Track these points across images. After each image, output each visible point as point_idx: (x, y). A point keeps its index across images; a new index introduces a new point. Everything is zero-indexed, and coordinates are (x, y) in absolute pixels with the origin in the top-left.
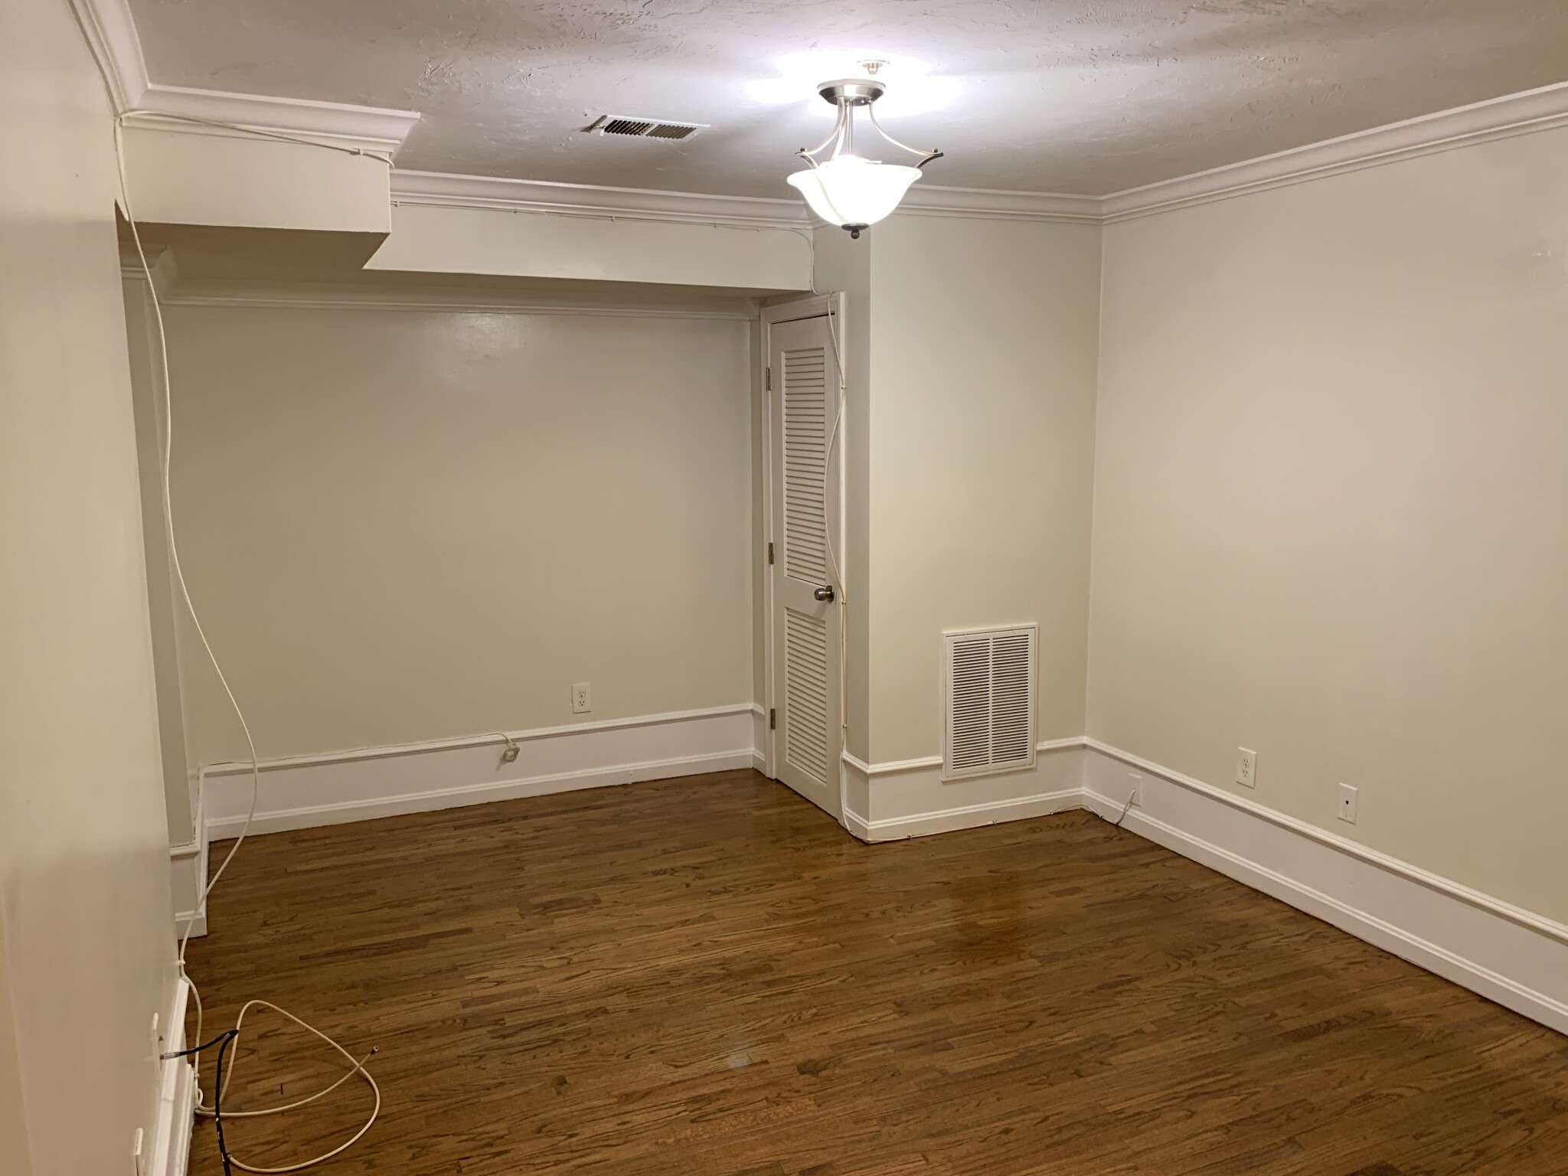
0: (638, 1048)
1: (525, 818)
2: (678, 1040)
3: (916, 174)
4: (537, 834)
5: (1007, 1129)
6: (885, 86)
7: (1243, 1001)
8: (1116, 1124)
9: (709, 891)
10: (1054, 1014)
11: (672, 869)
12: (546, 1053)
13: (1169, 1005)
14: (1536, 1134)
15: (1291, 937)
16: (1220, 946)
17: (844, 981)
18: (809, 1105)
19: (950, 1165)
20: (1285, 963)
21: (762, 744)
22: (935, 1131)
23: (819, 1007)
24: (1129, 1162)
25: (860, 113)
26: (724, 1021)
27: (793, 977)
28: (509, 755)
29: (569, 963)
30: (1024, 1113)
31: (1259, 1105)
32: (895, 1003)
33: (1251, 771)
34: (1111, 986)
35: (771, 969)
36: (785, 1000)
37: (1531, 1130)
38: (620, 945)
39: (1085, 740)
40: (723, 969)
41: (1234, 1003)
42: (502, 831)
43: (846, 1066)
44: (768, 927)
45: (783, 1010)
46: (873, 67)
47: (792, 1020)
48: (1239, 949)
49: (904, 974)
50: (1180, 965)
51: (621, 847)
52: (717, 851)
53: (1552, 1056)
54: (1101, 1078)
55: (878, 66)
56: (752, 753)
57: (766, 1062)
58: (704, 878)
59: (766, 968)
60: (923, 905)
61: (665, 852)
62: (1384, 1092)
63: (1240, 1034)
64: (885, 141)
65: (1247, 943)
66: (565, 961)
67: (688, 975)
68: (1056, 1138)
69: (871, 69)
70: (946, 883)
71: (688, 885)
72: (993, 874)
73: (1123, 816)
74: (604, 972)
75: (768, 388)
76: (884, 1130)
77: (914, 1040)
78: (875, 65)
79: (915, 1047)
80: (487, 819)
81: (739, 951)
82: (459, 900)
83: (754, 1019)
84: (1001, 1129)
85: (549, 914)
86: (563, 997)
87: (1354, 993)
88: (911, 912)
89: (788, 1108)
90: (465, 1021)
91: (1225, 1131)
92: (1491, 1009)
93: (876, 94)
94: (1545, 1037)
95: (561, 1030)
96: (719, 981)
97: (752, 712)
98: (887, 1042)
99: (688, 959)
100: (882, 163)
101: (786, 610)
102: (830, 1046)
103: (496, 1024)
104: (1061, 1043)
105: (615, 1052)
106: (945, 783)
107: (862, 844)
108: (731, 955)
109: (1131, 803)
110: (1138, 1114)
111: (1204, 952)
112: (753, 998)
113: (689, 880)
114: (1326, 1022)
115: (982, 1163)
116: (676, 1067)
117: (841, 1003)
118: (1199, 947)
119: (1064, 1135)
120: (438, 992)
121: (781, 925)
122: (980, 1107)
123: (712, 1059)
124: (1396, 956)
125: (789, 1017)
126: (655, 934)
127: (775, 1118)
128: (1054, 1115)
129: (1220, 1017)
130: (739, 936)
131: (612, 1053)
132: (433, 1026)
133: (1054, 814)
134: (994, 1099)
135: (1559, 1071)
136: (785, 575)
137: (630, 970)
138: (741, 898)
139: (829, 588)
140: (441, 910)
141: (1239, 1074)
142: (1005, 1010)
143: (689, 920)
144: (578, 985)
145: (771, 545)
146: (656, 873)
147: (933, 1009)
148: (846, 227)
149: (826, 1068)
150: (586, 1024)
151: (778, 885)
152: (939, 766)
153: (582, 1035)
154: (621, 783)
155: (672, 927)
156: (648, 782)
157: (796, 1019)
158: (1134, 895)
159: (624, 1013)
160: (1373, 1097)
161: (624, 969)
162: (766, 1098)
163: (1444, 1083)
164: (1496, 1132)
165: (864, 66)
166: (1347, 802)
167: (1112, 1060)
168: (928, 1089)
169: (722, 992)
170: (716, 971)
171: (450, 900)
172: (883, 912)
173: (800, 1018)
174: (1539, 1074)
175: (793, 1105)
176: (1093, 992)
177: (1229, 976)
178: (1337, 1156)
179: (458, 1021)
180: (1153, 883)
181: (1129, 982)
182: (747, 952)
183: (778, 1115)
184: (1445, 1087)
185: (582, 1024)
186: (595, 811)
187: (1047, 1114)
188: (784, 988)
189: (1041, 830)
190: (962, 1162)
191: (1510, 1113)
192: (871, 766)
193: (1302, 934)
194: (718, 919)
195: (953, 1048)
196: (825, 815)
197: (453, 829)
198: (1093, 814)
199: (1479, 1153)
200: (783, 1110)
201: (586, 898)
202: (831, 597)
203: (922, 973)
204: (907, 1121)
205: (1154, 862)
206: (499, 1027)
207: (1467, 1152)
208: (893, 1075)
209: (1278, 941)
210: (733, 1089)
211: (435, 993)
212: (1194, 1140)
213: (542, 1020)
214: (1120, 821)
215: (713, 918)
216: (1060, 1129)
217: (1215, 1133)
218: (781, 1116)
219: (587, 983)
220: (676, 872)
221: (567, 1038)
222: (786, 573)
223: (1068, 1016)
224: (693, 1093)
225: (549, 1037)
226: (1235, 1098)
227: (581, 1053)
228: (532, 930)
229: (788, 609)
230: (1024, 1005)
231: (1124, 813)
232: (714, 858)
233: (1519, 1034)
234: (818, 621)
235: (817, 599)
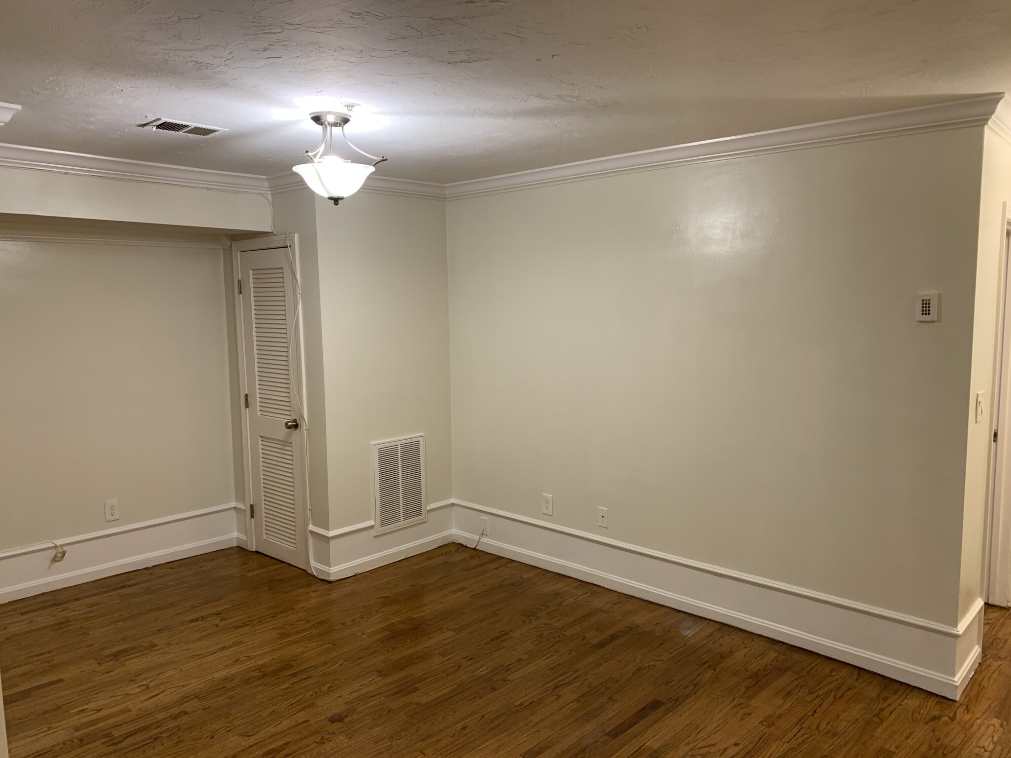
0: (217, 731)
1: (77, 599)
2: (244, 720)
3: (372, 169)
4: (90, 609)
5: (464, 727)
6: (351, 117)
7: (568, 633)
8: (522, 710)
9: (234, 627)
10: (471, 659)
11: (202, 617)
12: (152, 747)
13: (531, 642)
14: (717, 671)
15: (582, 595)
16: (548, 606)
17: (341, 665)
18: (343, 740)
19: (438, 753)
20: (582, 610)
21: (244, 529)
22: (423, 737)
23: (331, 682)
24: (534, 729)
25: (337, 130)
26: (272, 703)
27: (308, 668)
28: (59, 556)
29: (147, 688)
30: (471, 716)
31: (590, 684)
32: (377, 671)
33: (550, 506)
34: (498, 638)
35: (292, 666)
36: (307, 683)
37: (715, 670)
38: (181, 670)
39: (453, 501)
40: (260, 672)
41: (564, 635)
42: (62, 611)
43: (358, 713)
44: (281, 642)
45: (308, 689)
46: (350, 107)
47: (316, 693)
48: (558, 607)
49: (376, 654)
50: (531, 620)
51: (159, 609)
52: (230, 601)
53: (715, 632)
54: (507, 688)
55: (352, 106)
56: (235, 536)
57: (307, 721)
58: (226, 619)
59: (289, 666)
60: (376, 612)
61: (193, 607)
62: (647, 665)
63: (571, 651)
64: (352, 148)
65: (561, 603)
66: (144, 687)
67: (237, 680)
68: (492, 725)
69: (349, 108)
70: (386, 597)
71: (217, 626)
72: (413, 587)
73: (478, 543)
74: (176, 689)
75: (240, 293)
76: (394, 743)
77: (396, 690)
78: (351, 106)
79: (397, 693)
80: (45, 605)
81: (268, 659)
82: (44, 662)
83: (291, 698)
84: (460, 728)
85: (121, 659)
86: (150, 710)
87: (620, 619)
88: (370, 618)
89: (331, 744)
90: (81, 740)
91: (578, 702)
92: (683, 615)
93: (346, 121)
94: (709, 624)
95: (158, 730)
96: (259, 679)
97: (235, 508)
98: (379, 694)
99: (233, 670)
100: (351, 162)
101: (259, 438)
102: (346, 703)
103: (106, 737)
104: (479, 675)
105: (202, 736)
106: (376, 537)
107: (327, 583)
108: (262, 663)
109: (482, 534)
110: (532, 703)
111: (541, 611)
112: (286, 686)
113: (217, 622)
114: (610, 636)
115: (456, 748)
116: (249, 736)
117: (343, 677)
118: (538, 609)
119: (496, 723)
120: (52, 725)
121: (290, 639)
122: (445, 719)
123: (271, 727)
124: (634, 597)
125: (313, 692)
126: (205, 659)
127: (324, 752)
128: (487, 714)
129: (559, 644)
130: (264, 651)
131: (200, 737)
132: (57, 748)
133: (438, 547)
134: (451, 713)
135: (719, 639)
136: (259, 415)
137: (194, 684)
138: (257, 628)
139: (295, 421)
140: (32, 671)
141: (576, 671)
142: (443, 662)
143: (225, 646)
144: (159, 700)
145: (246, 395)
146: (191, 621)
147: (401, 670)
148: (331, 198)
149: (346, 716)
150: (175, 724)
151: (279, 616)
152: (372, 527)
153: (175, 731)
154: (143, 567)
155: (215, 653)
156: (163, 564)
157: (318, 692)
158: (495, 586)
159: (200, 711)
160: (642, 669)
161: (190, 684)
162: (315, 742)
163: (672, 655)
164: (700, 674)
165: (345, 106)
166: (603, 517)
167: (509, 678)
168: (412, 715)
169: (265, 685)
170: (255, 674)
171: (37, 663)
172: (353, 621)
173: (320, 691)
174: (711, 642)
175: (333, 741)
176: (489, 643)
177: (557, 621)
178: (634, 701)
179: (76, 741)
180: (503, 578)
181: (506, 634)
182: (273, 659)
183: (325, 749)
184: (673, 657)
185: (172, 724)
186: (129, 588)
187: (483, 714)
188: (305, 676)
189: (434, 558)
190: (444, 750)
191: (703, 664)
192: (331, 532)
193: (587, 593)
194: (246, 643)
195: (419, 689)
196: (297, 569)
197: (20, 615)
198: (460, 544)
199: (696, 685)
200: (328, 746)
201: (145, 645)
202: (296, 426)
203: (387, 651)
204: (406, 735)
205: (501, 566)
206: (109, 739)
207: (691, 686)
208: (389, 712)
209: (576, 599)
210: (291, 741)
211: (50, 726)
212: (563, 709)
213: (140, 728)
214: (476, 546)
215: (242, 642)
216: (493, 720)
217: (573, 704)
218: (328, 750)
219: (166, 698)
220: (206, 618)
221: (164, 735)
222: (259, 413)
223: (479, 659)
224: (265, 750)
225: (150, 737)
226: (577, 684)
227: (178, 742)
228: (111, 672)
229: (261, 437)
230: (453, 657)
231: (479, 540)
232: (229, 606)
233: (698, 625)
234: (286, 443)
235: (287, 428)
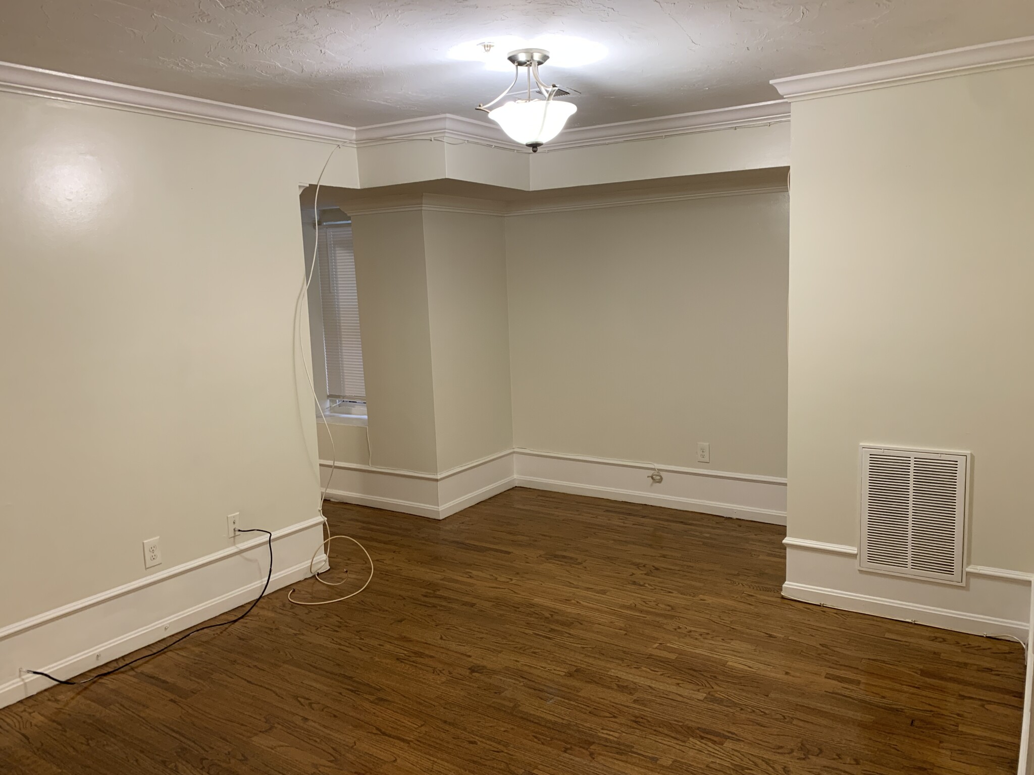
11: (645, 565)
28: (657, 478)
39: (1030, 577)
40: (551, 614)
51: (650, 546)
61: (662, 556)
67: (533, 609)
69: (486, 48)
88: (707, 639)
96: (537, 618)
130: (594, 606)
133: (987, 637)
140: (520, 542)
152: (853, 556)
154: (728, 516)
156: (747, 521)
171: (532, 539)
189: (943, 641)
192: (788, 538)
201: (579, 560)
219: (494, 593)
